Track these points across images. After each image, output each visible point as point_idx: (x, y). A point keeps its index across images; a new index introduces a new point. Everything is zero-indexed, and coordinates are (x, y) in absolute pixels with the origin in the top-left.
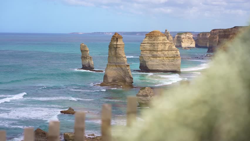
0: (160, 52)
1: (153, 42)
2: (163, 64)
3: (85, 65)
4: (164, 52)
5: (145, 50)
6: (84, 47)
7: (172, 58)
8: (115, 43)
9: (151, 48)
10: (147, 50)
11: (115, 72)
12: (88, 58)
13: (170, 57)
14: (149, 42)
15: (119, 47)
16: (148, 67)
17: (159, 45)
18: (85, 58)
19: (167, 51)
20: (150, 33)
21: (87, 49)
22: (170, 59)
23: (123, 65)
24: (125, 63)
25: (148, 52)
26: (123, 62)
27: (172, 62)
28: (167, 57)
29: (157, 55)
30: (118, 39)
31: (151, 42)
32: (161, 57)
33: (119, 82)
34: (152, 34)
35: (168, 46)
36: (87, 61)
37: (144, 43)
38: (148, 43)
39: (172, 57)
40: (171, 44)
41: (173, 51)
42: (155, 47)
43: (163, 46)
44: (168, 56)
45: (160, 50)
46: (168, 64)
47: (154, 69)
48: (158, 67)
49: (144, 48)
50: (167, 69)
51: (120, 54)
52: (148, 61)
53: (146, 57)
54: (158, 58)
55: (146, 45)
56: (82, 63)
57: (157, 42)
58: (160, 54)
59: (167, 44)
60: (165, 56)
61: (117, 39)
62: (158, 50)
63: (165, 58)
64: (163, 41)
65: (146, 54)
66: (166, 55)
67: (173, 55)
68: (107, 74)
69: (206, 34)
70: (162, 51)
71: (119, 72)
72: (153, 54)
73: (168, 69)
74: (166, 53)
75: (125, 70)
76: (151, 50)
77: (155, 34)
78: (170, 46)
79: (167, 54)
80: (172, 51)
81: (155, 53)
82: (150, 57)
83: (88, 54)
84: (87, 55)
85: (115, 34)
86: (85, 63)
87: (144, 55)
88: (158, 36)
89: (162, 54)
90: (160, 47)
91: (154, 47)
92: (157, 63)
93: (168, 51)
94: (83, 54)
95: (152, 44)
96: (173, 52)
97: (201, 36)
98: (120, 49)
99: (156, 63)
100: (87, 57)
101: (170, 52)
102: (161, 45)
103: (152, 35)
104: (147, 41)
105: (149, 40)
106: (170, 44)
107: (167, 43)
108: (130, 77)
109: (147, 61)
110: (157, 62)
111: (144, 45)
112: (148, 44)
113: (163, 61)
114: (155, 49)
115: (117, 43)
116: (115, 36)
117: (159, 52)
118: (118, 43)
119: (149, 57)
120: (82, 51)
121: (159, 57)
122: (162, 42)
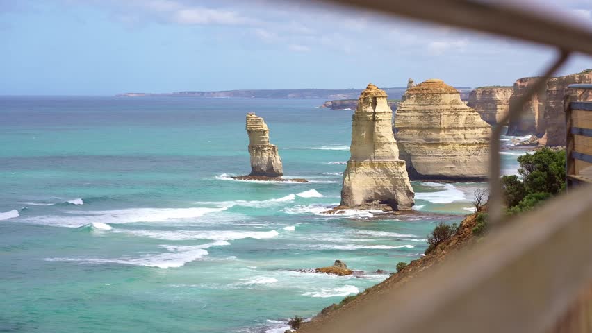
0: (446, 133)
1: (427, 108)
2: (454, 162)
3: (259, 167)
4: (456, 131)
5: (408, 128)
6: (257, 122)
7: (475, 147)
8: (370, 109)
9: (424, 123)
10: (413, 128)
11: (369, 179)
12: (266, 149)
13: (470, 145)
14: (418, 107)
15: (380, 118)
16: (417, 168)
17: (442, 114)
18: (258, 149)
19: (462, 128)
20: (420, 85)
21: (265, 127)
22: (470, 148)
23: (389, 161)
24: (393, 157)
25: (415, 131)
26: (389, 154)
27: (476, 157)
28: (464, 145)
29: (438, 140)
30: (378, 100)
31: (422, 108)
32: (448, 144)
33: (380, 203)
34: (425, 87)
35: (464, 117)
36: (265, 156)
37: (404, 111)
38: (415, 111)
39: (476, 144)
40: (472, 113)
41: (478, 128)
42: (434, 121)
43: (451, 117)
44: (465, 141)
45: (446, 126)
46: (466, 161)
47: (431, 173)
48: (442, 169)
49: (406, 122)
50: (465, 173)
51: (383, 135)
52: (417, 154)
53: (411, 144)
54: (440, 147)
55: (410, 114)
56: (252, 161)
57: (437, 107)
58: (446, 137)
59: (462, 113)
60: (459, 141)
61: (375, 99)
62: (442, 126)
63: (457, 147)
64: (452, 105)
65: (411, 137)
66: (460, 139)
67: (477, 139)
68: (350, 184)
69: (491, 92)
70: (449, 129)
71: (381, 180)
72: (428, 137)
73: (467, 172)
74: (460, 133)
75: (397, 174)
76: (424, 127)
77: (431, 87)
78: (470, 117)
79: (462, 137)
80: (473, 128)
81: (434, 135)
82: (421, 145)
83: (266, 140)
84: (264, 142)
85: (367, 88)
86: (260, 163)
87: (406, 140)
88: (440, 94)
89: (451, 137)
90: (446, 120)
91: (431, 120)
92: (439, 160)
93: (465, 128)
94: (252, 141)
95: (425, 112)
96: (476, 131)
97: (478, 96)
98: (383, 123)
99: (436, 160)
100: (264, 147)
101: (470, 131)
102: (449, 116)
103: (425, 92)
104: (413, 107)
105: (416, 103)
106: (469, 113)
107: (461, 109)
108: (406, 191)
109: (413, 154)
110: (438, 156)
111: (406, 117)
112: (416, 114)
113: (454, 153)
114: (432, 124)
115: (374, 109)
116: (369, 91)
117: (442, 133)
118: (377, 110)
119: (418, 144)
120: (250, 132)
121: (443, 144)
122: (448, 107)
